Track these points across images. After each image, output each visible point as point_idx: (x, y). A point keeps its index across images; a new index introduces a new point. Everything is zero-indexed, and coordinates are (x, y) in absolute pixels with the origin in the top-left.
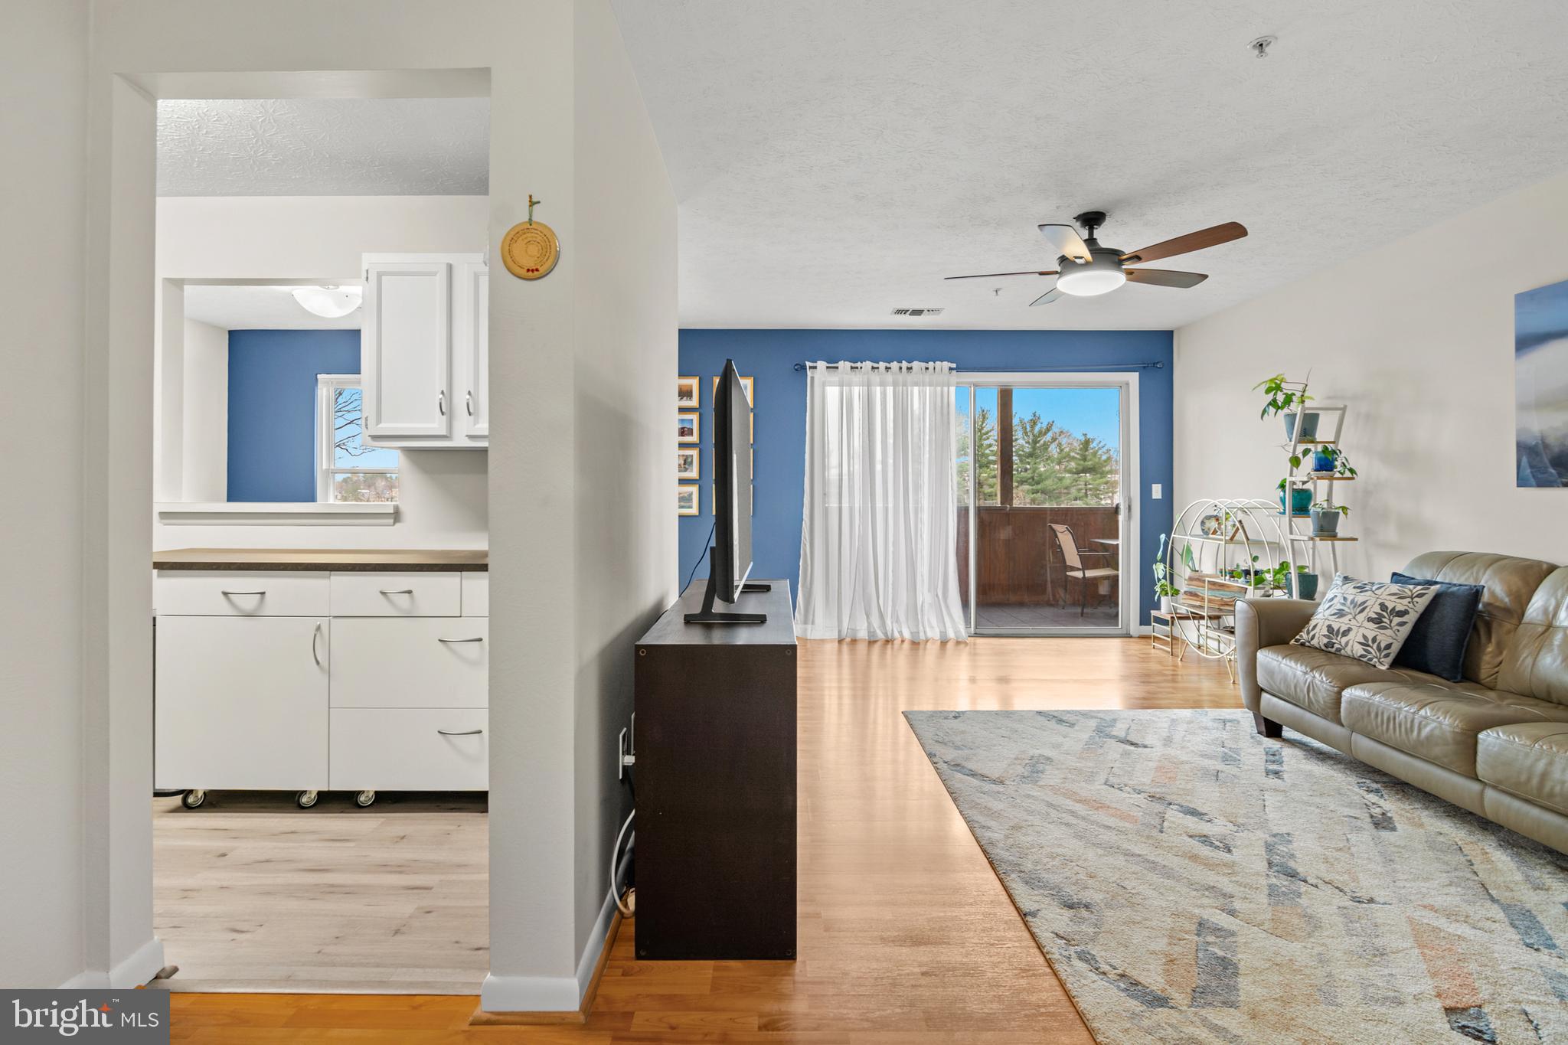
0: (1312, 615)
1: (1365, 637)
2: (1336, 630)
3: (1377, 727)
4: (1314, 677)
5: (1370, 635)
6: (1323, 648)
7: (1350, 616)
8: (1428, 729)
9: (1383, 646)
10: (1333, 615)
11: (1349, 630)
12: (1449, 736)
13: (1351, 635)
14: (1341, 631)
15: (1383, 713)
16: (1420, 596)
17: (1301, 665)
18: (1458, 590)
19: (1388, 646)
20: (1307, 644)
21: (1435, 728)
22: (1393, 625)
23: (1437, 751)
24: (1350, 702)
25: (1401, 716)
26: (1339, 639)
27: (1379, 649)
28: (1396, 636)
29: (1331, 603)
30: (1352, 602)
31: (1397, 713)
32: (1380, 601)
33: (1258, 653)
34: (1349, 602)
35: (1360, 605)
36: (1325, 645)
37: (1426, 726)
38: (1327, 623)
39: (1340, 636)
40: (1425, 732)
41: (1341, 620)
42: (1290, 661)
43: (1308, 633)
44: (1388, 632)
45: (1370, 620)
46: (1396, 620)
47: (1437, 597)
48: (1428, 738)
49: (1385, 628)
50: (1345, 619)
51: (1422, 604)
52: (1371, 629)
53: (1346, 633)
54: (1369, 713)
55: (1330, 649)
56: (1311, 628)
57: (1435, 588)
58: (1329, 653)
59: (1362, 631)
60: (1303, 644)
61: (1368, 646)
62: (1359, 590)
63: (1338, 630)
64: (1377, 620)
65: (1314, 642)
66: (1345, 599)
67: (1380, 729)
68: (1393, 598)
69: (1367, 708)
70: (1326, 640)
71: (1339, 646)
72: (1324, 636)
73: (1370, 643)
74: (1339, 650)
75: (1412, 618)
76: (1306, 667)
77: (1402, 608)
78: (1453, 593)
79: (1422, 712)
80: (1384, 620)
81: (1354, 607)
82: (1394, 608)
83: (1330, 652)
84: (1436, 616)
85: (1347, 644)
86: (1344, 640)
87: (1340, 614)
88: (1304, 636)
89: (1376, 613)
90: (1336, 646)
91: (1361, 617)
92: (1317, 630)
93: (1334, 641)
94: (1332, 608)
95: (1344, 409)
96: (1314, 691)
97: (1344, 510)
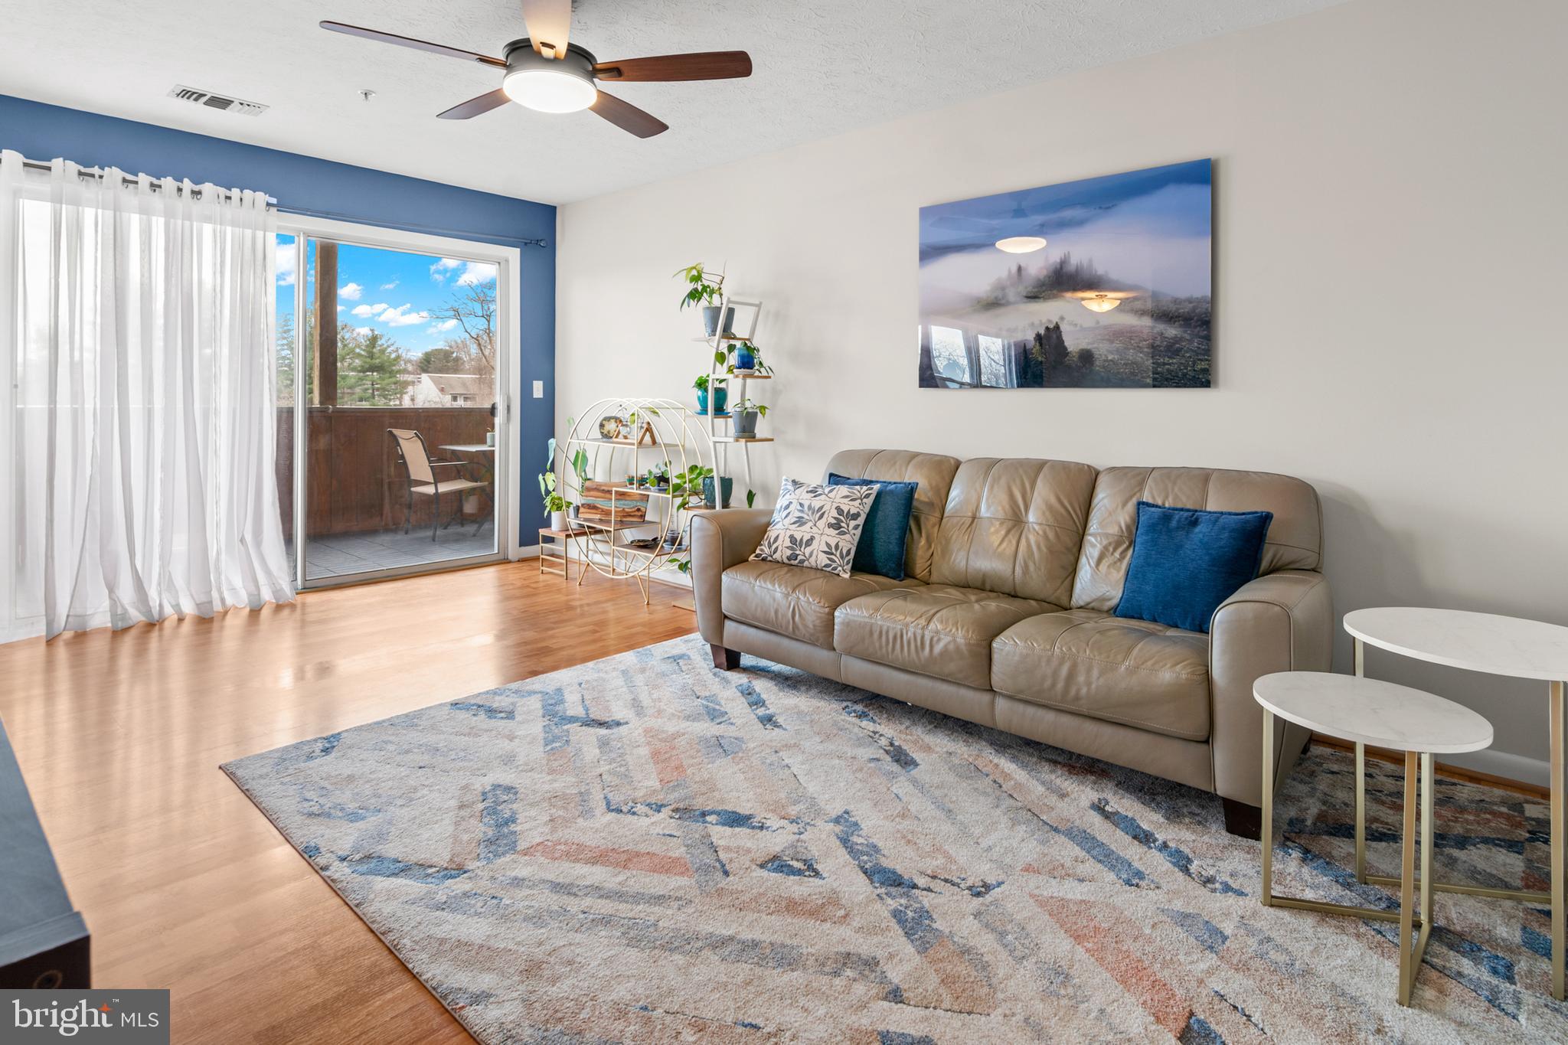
0: (768, 524)
1: (828, 545)
2: (798, 540)
3: (881, 647)
4: (798, 598)
5: (833, 543)
6: (786, 561)
7: (810, 524)
8: (941, 645)
9: (844, 552)
10: (794, 523)
11: (812, 538)
12: (964, 648)
13: (815, 543)
14: (804, 541)
15: (887, 632)
16: (867, 496)
17: (780, 586)
19: (848, 552)
20: (769, 558)
21: (949, 643)
22: (850, 529)
23: (952, 667)
24: (847, 624)
25: (909, 634)
26: (802, 549)
27: (842, 557)
28: (850, 541)
29: (788, 511)
30: (810, 507)
31: (904, 632)
32: (835, 505)
33: (723, 576)
34: (806, 508)
35: (818, 511)
36: (789, 558)
37: (939, 640)
38: (789, 533)
39: (804, 546)
40: (938, 649)
41: (803, 528)
42: (765, 582)
43: (770, 546)
44: (847, 537)
45: (830, 526)
46: (853, 523)
47: (879, 495)
48: (944, 652)
49: (844, 533)
50: (806, 527)
51: (869, 501)
52: (832, 537)
53: (809, 542)
54: (871, 633)
55: (792, 562)
56: (772, 541)
57: (876, 487)
58: (793, 567)
59: (825, 538)
60: (764, 560)
61: (832, 554)
62: (813, 495)
63: (801, 540)
64: (836, 526)
65: (777, 556)
66: (801, 505)
67: (884, 650)
68: (846, 501)
69: (868, 628)
70: (789, 552)
71: (803, 558)
72: (787, 548)
73: (834, 551)
74: (802, 561)
75: (861, 521)
76: (786, 587)
77: (853, 511)
78: (890, 490)
79: (932, 626)
80: (843, 524)
81: (813, 513)
82: (849, 511)
83: (792, 565)
84: (880, 514)
85: (811, 555)
86: (808, 551)
87: (800, 522)
88: (764, 549)
89: (835, 518)
90: (799, 558)
91: (821, 523)
92: (779, 542)
93: (798, 552)
94: (790, 516)
95: (759, 306)
96: (800, 615)
97: (763, 408)
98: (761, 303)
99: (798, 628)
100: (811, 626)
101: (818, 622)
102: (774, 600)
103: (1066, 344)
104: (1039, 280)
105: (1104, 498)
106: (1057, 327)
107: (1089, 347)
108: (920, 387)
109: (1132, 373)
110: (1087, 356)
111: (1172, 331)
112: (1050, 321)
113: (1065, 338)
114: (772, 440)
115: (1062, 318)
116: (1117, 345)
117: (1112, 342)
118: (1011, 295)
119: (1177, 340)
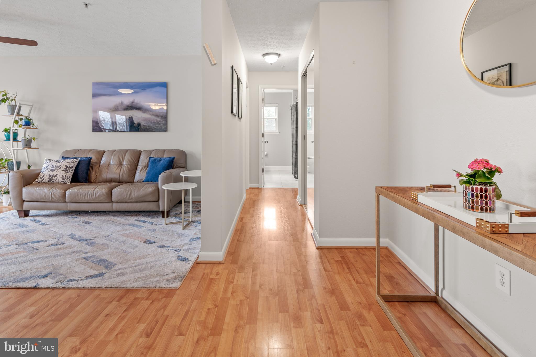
0: (40, 173)
1: (63, 176)
2: (52, 175)
3: (81, 198)
4: (53, 190)
5: (64, 175)
6: (47, 182)
7: (56, 171)
8: (99, 193)
9: (68, 177)
10: (50, 171)
11: (57, 175)
12: (105, 193)
13: (58, 176)
14: (54, 175)
15: (83, 193)
16: (76, 162)
17: (46, 188)
18: (85, 159)
19: (70, 177)
20: (41, 182)
21: (101, 193)
22: (70, 171)
23: (101, 199)
24: (70, 194)
25: (89, 193)
26: (53, 178)
27: (67, 178)
28: (70, 174)
29: (47, 168)
30: (56, 166)
31: (88, 193)
32: (65, 165)
33: (23, 189)
34: (54, 166)
35: (59, 167)
36: (48, 181)
37: (98, 193)
38: (48, 174)
39: (54, 177)
40: (97, 195)
41: (53, 172)
42: (40, 188)
43: (41, 178)
44: (69, 173)
45: (63, 171)
46: (71, 169)
47: (79, 161)
48: (99, 196)
49: (68, 172)
50: (55, 172)
51: (76, 163)
52: (64, 174)
53: (56, 176)
54: (78, 195)
55: (50, 182)
56: (42, 177)
57: (79, 159)
59: (61, 174)
60: (39, 183)
61: (64, 178)
62: (57, 163)
63: (53, 176)
64: (66, 170)
65: (44, 181)
66: (52, 166)
68: (68, 163)
70: (48, 179)
71: (54, 180)
72: (48, 178)
73: (65, 177)
74: (53, 181)
75: (74, 168)
76: (48, 188)
77: (72, 166)
78: (83, 160)
79: (96, 190)
80: (67, 170)
81: (57, 168)
82: (69, 166)
83: (49, 183)
84: (80, 167)
85: (57, 179)
86: (55, 178)
87: (52, 170)
88: (39, 179)
89: (65, 168)
90: (52, 181)
91: (60, 170)
92: (45, 177)
94: (49, 169)
96: (54, 195)
97: (34, 139)
98: (33, 105)
99: (53, 199)
100: (58, 197)
101: (60, 195)
102: (44, 192)
103: (134, 121)
104: (127, 105)
105: (142, 157)
106: (132, 117)
107: (140, 122)
108: (93, 131)
109: (150, 128)
110: (139, 125)
111: (159, 119)
112: (130, 116)
113: (134, 120)
114: (38, 148)
115: (133, 115)
116: (146, 122)
117: (145, 121)
118: (120, 108)
119: (159, 121)
